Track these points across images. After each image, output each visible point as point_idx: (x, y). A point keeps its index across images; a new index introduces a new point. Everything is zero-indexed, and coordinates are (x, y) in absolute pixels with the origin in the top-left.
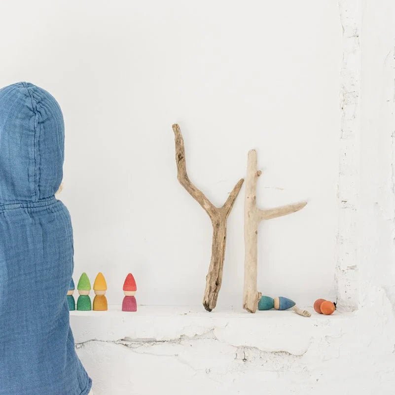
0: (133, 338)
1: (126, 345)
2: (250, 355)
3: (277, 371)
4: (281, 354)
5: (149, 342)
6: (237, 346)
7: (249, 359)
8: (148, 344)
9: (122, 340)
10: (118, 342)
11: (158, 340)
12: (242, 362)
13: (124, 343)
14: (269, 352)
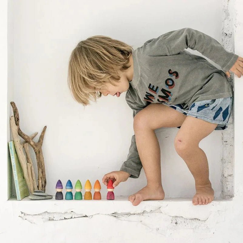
0: (119, 212)
1: (115, 216)
2: (179, 220)
3: (193, 229)
4: (195, 220)
5: (127, 214)
6: (172, 216)
7: (179, 222)
8: (127, 216)
9: (113, 214)
10: (111, 215)
11: (131, 213)
12: (175, 224)
13: (114, 215)
14: (189, 219)
